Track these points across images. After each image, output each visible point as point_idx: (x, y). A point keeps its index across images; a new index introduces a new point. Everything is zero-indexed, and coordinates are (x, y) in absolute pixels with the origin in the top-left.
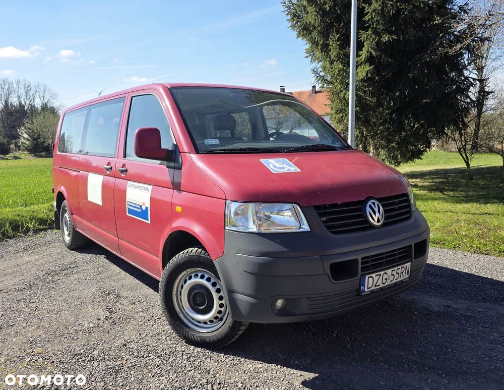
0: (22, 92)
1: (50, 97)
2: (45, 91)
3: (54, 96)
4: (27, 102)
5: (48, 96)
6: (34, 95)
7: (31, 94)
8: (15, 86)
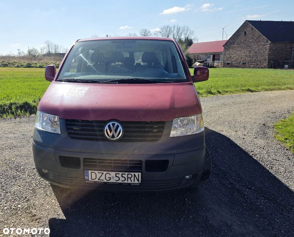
0: (175, 32)
1: (190, 33)
2: (187, 30)
3: (192, 33)
4: (178, 37)
5: (189, 33)
6: (181, 33)
7: (180, 33)
8: (172, 29)
